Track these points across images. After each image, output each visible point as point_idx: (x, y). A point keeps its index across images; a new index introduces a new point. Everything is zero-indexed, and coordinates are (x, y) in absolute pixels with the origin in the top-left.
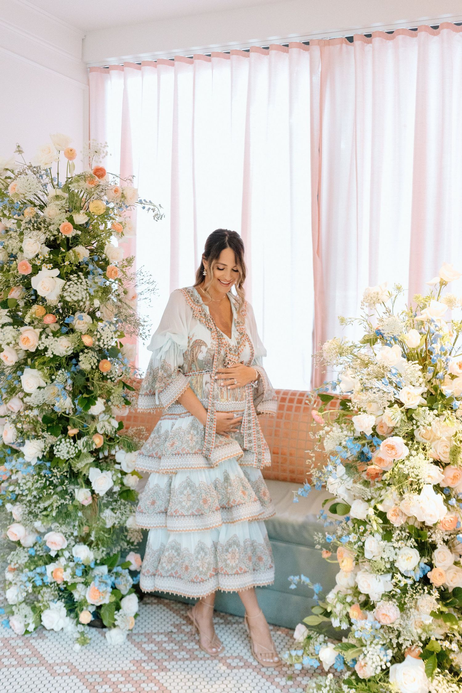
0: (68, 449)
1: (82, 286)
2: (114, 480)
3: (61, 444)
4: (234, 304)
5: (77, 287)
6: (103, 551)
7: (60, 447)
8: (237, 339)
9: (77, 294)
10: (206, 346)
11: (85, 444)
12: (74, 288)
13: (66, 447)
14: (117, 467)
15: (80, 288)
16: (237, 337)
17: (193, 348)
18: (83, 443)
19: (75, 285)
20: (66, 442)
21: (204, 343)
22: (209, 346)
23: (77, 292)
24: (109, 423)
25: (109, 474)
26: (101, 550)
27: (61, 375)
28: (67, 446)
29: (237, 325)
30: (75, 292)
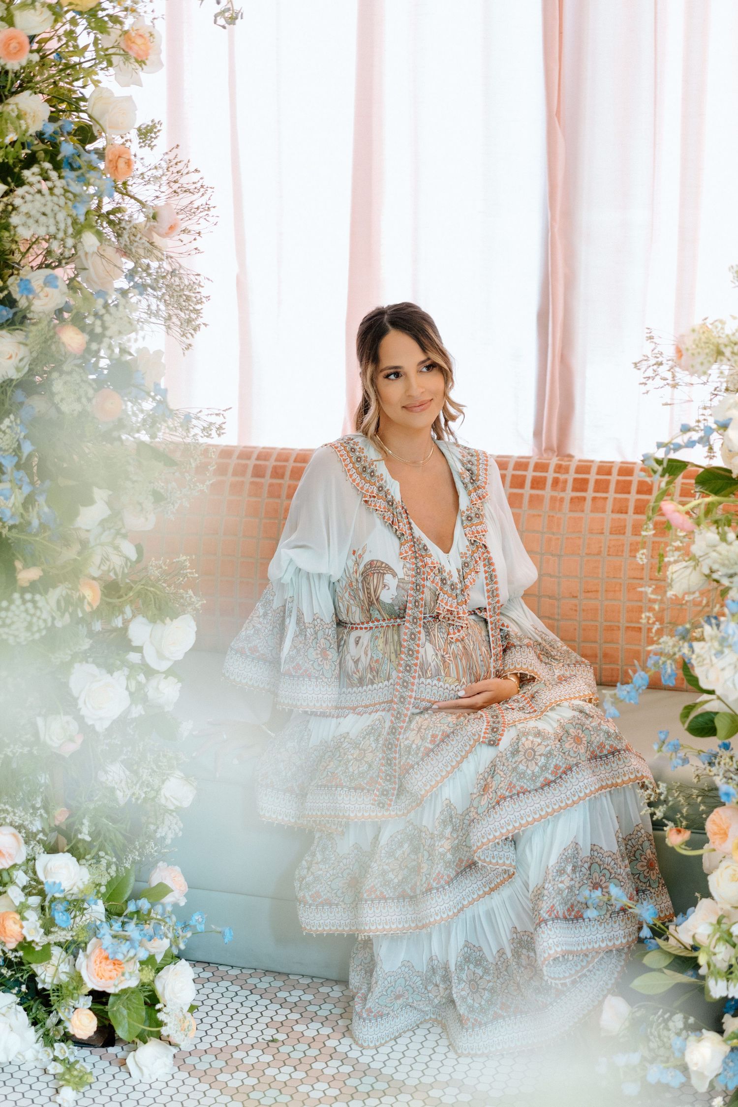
0: (29, 618)
1: (55, 198)
2: (133, 689)
3: (13, 607)
4: (461, 475)
5: (42, 200)
6: (108, 866)
7: (10, 614)
8: (462, 555)
9: (43, 219)
10: (395, 575)
11: (63, 604)
12: (37, 204)
13: (24, 615)
14: (134, 657)
15: (50, 204)
16: (463, 550)
17: (365, 575)
18: (58, 602)
19: (38, 196)
20: (24, 602)
21: (389, 569)
22: (401, 575)
23: (44, 214)
24: (117, 548)
25: (120, 676)
26: (104, 862)
27: (8, 431)
28: (26, 611)
29: (465, 523)
30: (38, 215)
